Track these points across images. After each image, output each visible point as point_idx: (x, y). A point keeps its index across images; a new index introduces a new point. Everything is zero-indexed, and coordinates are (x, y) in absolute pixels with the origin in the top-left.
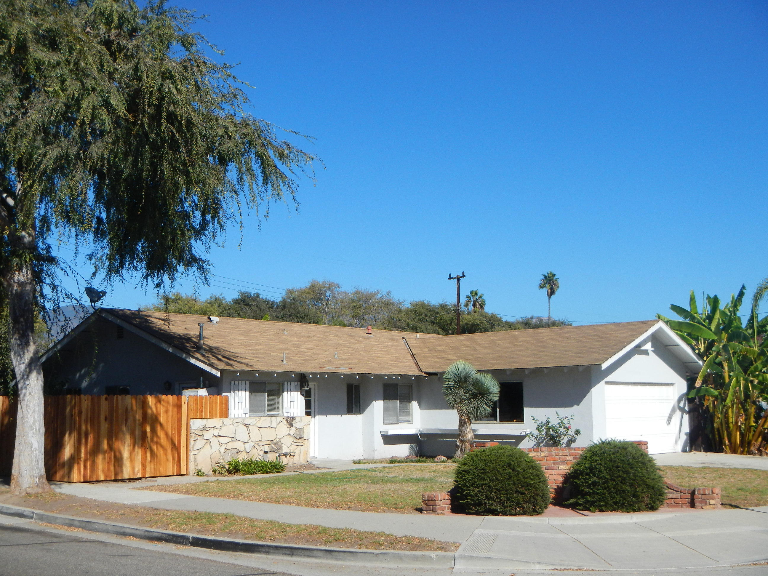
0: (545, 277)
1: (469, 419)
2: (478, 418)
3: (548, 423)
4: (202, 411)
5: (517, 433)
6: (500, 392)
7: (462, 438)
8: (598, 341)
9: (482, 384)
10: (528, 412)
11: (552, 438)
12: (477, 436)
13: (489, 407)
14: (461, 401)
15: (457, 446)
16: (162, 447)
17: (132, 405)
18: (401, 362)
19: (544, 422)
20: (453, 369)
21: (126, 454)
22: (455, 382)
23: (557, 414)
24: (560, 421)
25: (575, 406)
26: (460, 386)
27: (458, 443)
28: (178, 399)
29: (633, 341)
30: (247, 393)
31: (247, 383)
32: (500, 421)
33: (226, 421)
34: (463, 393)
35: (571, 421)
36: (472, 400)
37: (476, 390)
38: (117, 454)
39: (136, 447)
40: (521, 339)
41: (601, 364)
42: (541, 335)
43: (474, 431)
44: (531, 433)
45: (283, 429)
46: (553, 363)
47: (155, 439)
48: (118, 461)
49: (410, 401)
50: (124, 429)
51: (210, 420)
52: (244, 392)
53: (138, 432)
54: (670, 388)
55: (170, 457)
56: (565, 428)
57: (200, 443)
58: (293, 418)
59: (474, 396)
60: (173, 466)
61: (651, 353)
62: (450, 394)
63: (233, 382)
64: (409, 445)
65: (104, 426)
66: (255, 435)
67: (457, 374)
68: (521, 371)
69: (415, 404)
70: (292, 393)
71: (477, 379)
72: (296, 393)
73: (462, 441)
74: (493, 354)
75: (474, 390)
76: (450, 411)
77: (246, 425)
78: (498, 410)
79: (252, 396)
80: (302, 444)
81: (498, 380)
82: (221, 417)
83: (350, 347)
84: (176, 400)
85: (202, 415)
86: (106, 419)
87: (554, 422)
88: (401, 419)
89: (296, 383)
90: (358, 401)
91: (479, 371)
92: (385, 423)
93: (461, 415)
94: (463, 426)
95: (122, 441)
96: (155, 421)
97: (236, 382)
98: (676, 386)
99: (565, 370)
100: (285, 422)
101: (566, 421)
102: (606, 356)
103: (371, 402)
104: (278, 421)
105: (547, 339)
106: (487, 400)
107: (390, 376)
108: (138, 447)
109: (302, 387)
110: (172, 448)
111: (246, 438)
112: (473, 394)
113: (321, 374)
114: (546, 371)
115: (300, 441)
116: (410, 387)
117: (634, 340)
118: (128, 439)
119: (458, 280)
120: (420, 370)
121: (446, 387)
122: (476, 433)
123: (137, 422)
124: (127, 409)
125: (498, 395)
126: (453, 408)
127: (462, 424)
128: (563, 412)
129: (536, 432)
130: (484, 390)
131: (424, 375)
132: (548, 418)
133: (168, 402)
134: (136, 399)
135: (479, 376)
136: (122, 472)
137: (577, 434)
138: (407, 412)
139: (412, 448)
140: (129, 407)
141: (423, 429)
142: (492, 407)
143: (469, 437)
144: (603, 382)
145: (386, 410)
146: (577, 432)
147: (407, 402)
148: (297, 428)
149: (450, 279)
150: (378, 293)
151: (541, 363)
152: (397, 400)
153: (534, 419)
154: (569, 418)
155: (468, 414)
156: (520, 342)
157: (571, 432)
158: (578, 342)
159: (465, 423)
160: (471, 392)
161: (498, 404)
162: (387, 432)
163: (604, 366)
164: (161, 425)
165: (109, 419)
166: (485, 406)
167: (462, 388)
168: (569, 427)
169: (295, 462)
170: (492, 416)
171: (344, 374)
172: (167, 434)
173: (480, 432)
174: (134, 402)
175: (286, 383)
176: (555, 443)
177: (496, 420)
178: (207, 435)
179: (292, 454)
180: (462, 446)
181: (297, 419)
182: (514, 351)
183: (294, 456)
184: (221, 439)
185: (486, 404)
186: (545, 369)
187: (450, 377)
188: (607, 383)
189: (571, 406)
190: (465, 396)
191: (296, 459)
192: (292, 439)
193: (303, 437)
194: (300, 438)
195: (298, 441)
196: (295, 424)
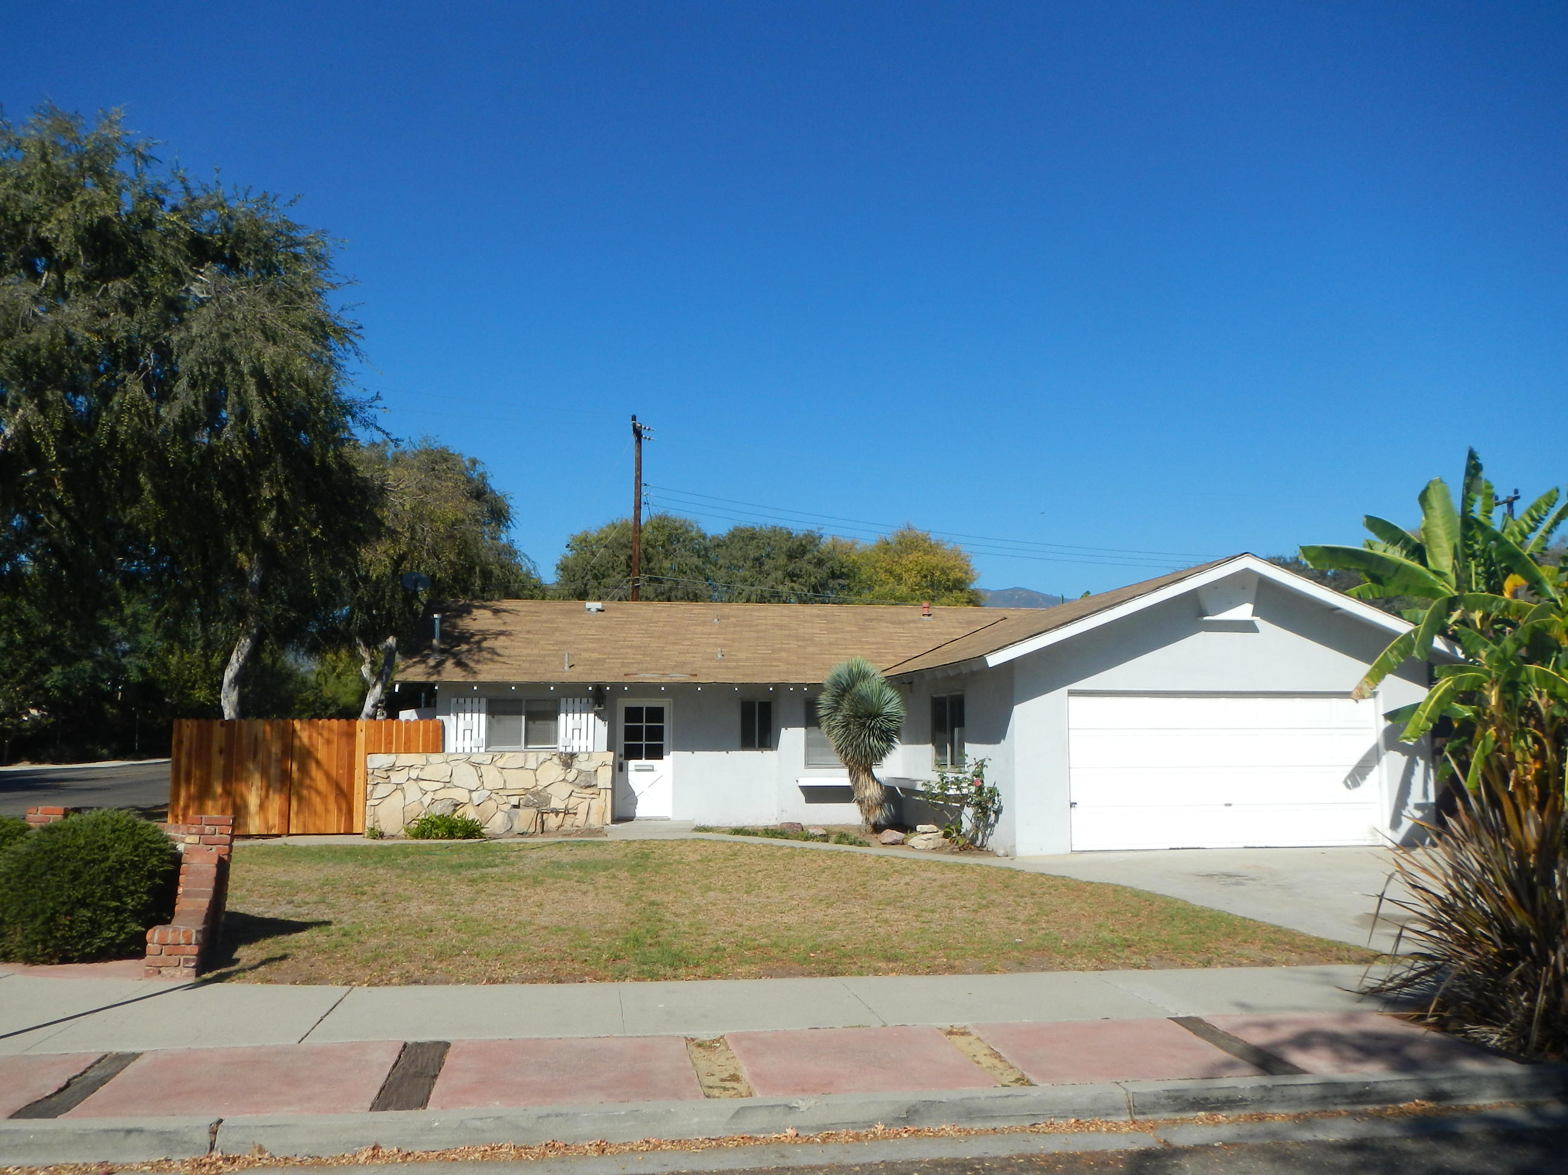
4: (391, 743)
16: (318, 792)
17: (264, 733)
21: (253, 800)
28: (349, 725)
30: (483, 716)
31: (484, 701)
33: (435, 758)
38: (238, 800)
39: (271, 793)
45: (553, 771)
47: (308, 782)
48: (239, 812)
50: (251, 766)
51: (403, 756)
52: (476, 716)
53: (274, 771)
55: (333, 807)
57: (382, 790)
58: (573, 756)
60: (339, 821)
63: (454, 700)
65: (218, 762)
66: (493, 778)
70: (577, 716)
72: (584, 715)
77: (476, 766)
79: (494, 721)
80: (594, 796)
82: (425, 751)
84: (346, 727)
85: (391, 749)
86: (221, 752)
89: (584, 700)
90: (767, 729)
92: (808, 764)
95: (246, 780)
96: (306, 756)
97: (461, 700)
100: (556, 760)
104: (541, 760)
108: (274, 791)
109: (596, 705)
110: (337, 795)
111: (474, 783)
115: (589, 791)
118: (257, 780)
123: (273, 756)
124: (256, 738)
133: (330, 730)
134: (271, 725)
136: (246, 824)
140: (260, 736)
145: (809, 744)
148: (580, 772)
162: (810, 782)
164: (318, 762)
165: (227, 751)
169: (576, 824)
172: (328, 776)
174: (268, 728)
175: (563, 700)
178: (397, 777)
179: (570, 811)
181: (581, 757)
183: (575, 814)
184: (423, 784)
191: (580, 819)
192: (570, 788)
193: (596, 785)
194: (589, 787)
195: (584, 791)
196: (577, 765)
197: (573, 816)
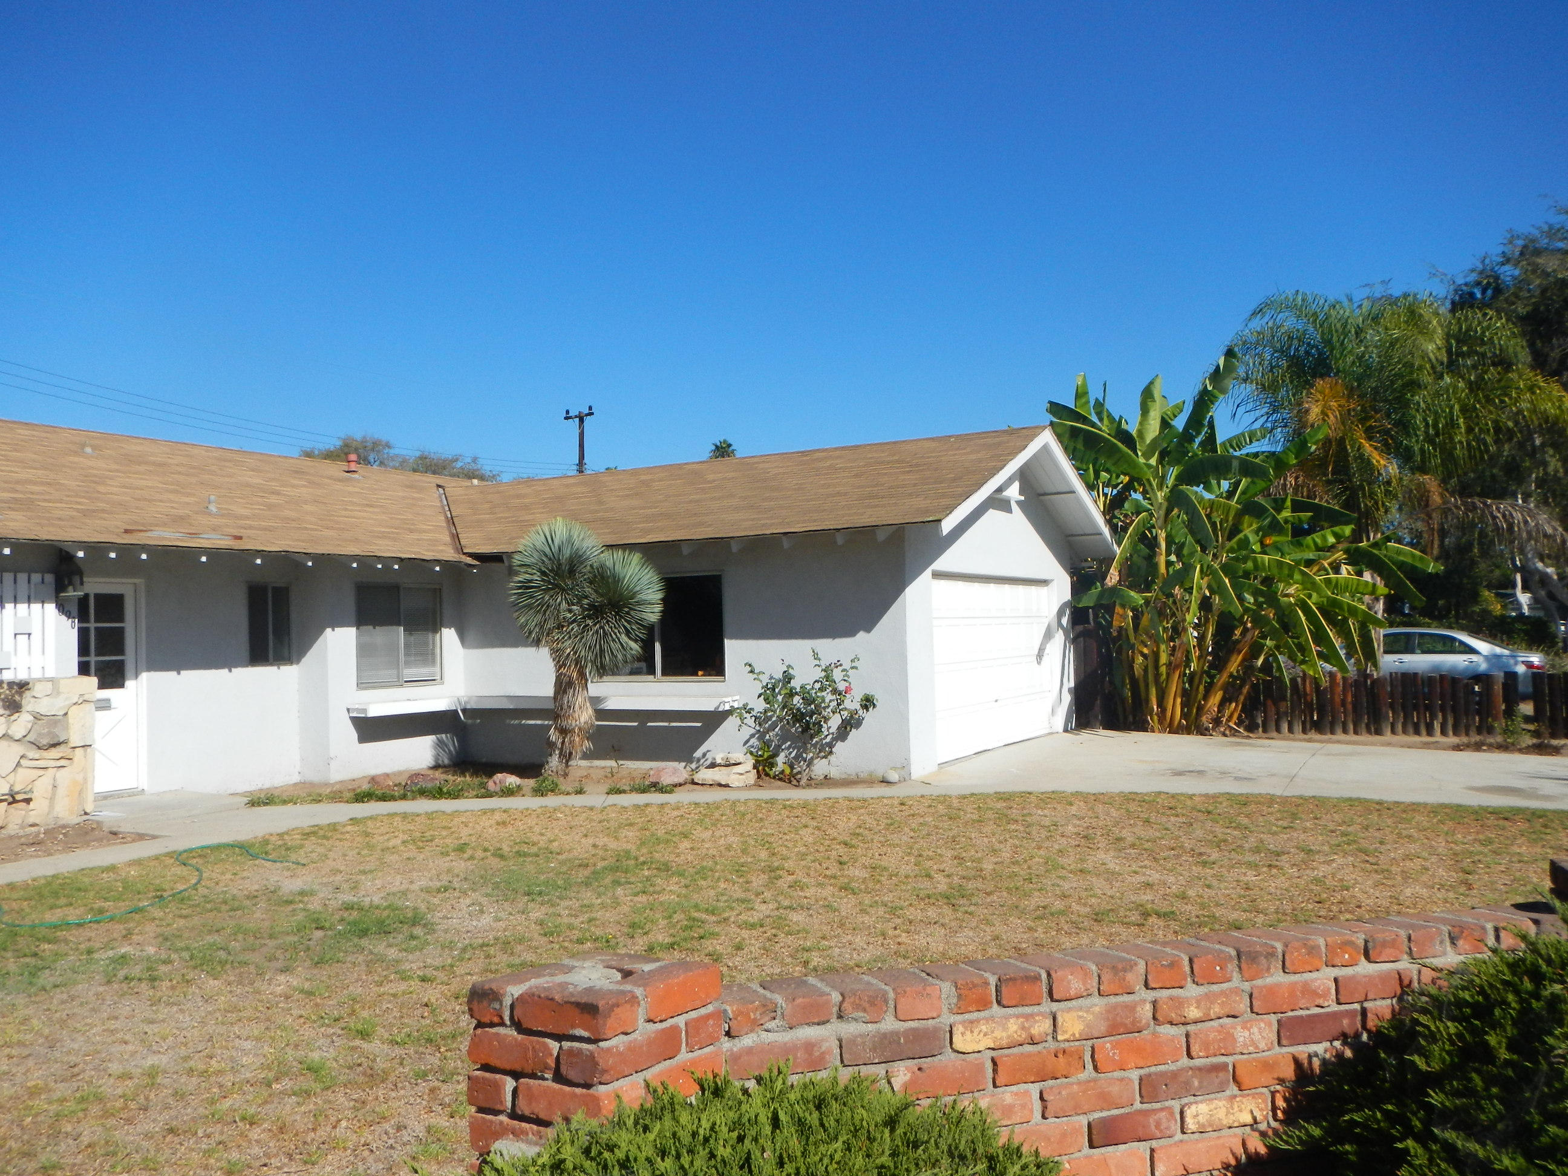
0: (717, 446)
1: (582, 675)
2: (603, 671)
3: (787, 678)
5: (707, 705)
6: (664, 600)
7: (564, 724)
8: (909, 472)
9: (617, 580)
10: (735, 650)
11: (798, 717)
12: (601, 714)
13: (636, 641)
14: (560, 627)
15: (552, 745)
18: (411, 531)
19: (779, 675)
20: (539, 541)
22: (543, 573)
23: (816, 656)
24: (824, 674)
25: (861, 635)
26: (556, 586)
27: (553, 735)
29: (1002, 468)
32: (665, 673)
34: (564, 605)
35: (851, 672)
36: (590, 622)
37: (602, 595)
40: (711, 477)
41: (940, 521)
42: (761, 466)
43: (595, 701)
44: (745, 707)
46: (804, 521)
49: (435, 627)
54: (1043, 591)
56: (835, 691)
58: (22, 686)
59: (596, 612)
61: (1015, 507)
62: (529, 606)
64: (433, 737)
67: (547, 550)
68: (718, 545)
69: (449, 636)
70: (22, 607)
71: (602, 566)
72: (36, 607)
73: (564, 731)
74: (644, 508)
75: (594, 596)
76: (531, 650)
78: (658, 647)
80: (62, 762)
81: (659, 569)
83: (278, 493)
87: (806, 676)
88: (410, 672)
89: (36, 577)
90: (283, 631)
91: (610, 547)
92: (361, 685)
93: (560, 665)
94: (565, 692)
98: (1054, 586)
99: (840, 540)
101: (837, 675)
102: (944, 502)
103: (320, 632)
105: (779, 474)
106: (629, 622)
107: (366, 561)
109: (60, 587)
112: (592, 606)
113: (121, 549)
114: (786, 543)
115: (54, 753)
116: (436, 593)
117: (1005, 466)
119: (582, 420)
120: (460, 549)
121: (520, 588)
122: (601, 707)
125: (658, 608)
126: (537, 643)
127: (563, 686)
128: (831, 649)
129: (760, 706)
130: (621, 594)
131: (469, 560)
132: (789, 666)
135: (608, 559)
137: (865, 707)
138: (428, 656)
139: (440, 744)
141: (470, 698)
142: (642, 640)
143: (582, 720)
144: (928, 573)
145: (363, 651)
146: (868, 703)
147: (427, 630)
148: (37, 717)
149: (566, 418)
150: (457, 460)
151: (772, 525)
152: (399, 624)
153: (752, 672)
154: (847, 665)
155: (577, 662)
156: (710, 482)
157: (852, 703)
158: (856, 476)
159: (570, 684)
160: (586, 601)
161: (656, 630)
162: (365, 711)
163: (947, 525)
166: (624, 638)
167: (564, 590)
168: (848, 690)
169: (31, 821)
170: (644, 665)
171: (211, 552)
173: (611, 705)
176: (806, 728)
177: (651, 671)
179: (18, 797)
180: (563, 743)
181: (38, 689)
182: (697, 501)
183: (28, 801)
185: (628, 633)
186: (784, 538)
187: (528, 561)
188: (937, 575)
189: (851, 633)
190: (570, 611)
191: (38, 811)
192: (18, 750)
193: (65, 742)
194: (54, 745)
195: (45, 754)
196: (29, 704)
197: (23, 804)
